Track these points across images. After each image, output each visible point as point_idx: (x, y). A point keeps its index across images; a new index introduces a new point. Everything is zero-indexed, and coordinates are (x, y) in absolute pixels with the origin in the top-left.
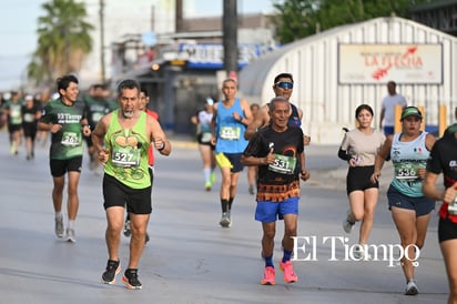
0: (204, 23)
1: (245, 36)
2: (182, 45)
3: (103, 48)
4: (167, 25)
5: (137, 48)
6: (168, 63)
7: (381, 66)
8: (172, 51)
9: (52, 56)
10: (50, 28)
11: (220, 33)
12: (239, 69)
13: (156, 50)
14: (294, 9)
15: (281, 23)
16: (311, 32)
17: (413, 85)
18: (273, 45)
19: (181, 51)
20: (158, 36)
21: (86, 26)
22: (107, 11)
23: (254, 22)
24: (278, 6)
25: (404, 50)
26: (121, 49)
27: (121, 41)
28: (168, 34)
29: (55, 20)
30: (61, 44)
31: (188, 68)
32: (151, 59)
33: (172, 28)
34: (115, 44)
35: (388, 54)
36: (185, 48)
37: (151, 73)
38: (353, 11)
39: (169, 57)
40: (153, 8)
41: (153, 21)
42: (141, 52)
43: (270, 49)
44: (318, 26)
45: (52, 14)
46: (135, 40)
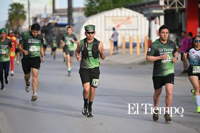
0: (62, 10)
1: (75, 15)
2: (55, 18)
3: (29, 19)
4: (50, 11)
5: (40, 19)
6: (50, 24)
7: (119, 24)
8: (51, 19)
9: (13, 21)
10: (12, 12)
11: (66, 14)
12: (73, 25)
13: (46, 19)
14: (91, 6)
15: (86, 10)
16: (96, 13)
17: (129, 30)
18: (84, 17)
19: (54, 19)
20: (47, 15)
21: (24, 12)
22: (31, 7)
23: (78, 10)
24: (86, 5)
25: (126, 18)
26: (35, 19)
27: (35, 16)
28: (50, 14)
29: (14, 10)
30: (16, 18)
31: (57, 25)
32: (45, 22)
33: (51, 12)
34: (33, 18)
35: (121, 20)
36: (56, 18)
37: (45, 27)
38: (110, 6)
39: (51, 21)
40: (46, 6)
41: (45, 10)
42: (42, 20)
43: (83, 19)
44: (98, 11)
45: (13, 8)
46: (40, 16)
